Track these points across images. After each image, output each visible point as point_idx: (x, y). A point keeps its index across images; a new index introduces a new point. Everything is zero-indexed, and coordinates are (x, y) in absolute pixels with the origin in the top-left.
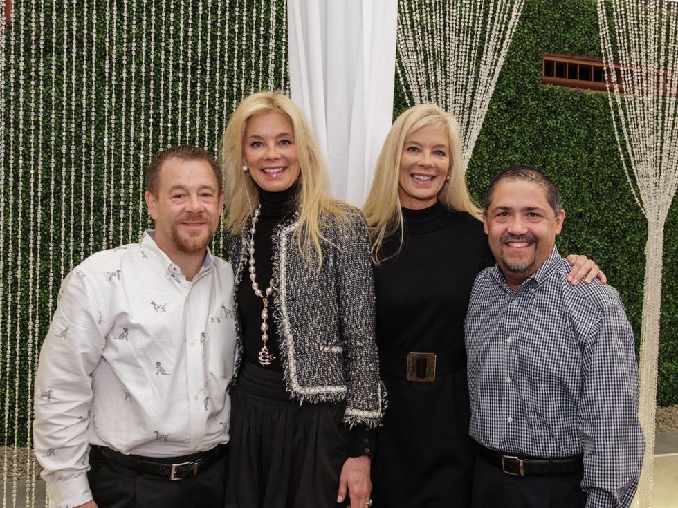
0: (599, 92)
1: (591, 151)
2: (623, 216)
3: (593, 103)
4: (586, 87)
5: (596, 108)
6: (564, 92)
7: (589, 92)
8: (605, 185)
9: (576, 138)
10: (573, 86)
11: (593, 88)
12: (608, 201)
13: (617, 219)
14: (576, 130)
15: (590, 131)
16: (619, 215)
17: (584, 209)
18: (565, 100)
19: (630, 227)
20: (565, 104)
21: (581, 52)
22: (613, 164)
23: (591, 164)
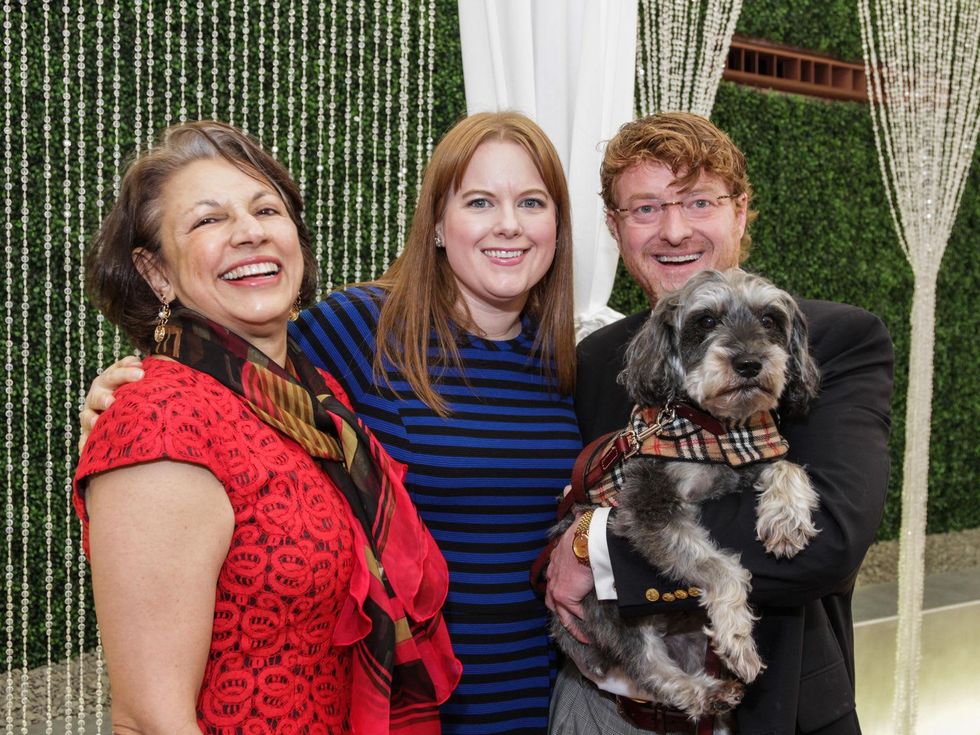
0: (784, 94)
1: (775, 179)
2: (815, 274)
3: (777, 110)
4: (766, 86)
5: (780, 117)
6: (740, 91)
7: (772, 94)
8: (792, 229)
9: (756, 159)
10: (751, 83)
11: (776, 88)
12: (796, 252)
13: (808, 279)
14: (755, 148)
15: (772, 151)
16: (810, 273)
17: (766, 264)
18: (741, 104)
19: (823, 290)
20: (740, 109)
21: (760, 34)
22: (801, 199)
23: (775, 199)
